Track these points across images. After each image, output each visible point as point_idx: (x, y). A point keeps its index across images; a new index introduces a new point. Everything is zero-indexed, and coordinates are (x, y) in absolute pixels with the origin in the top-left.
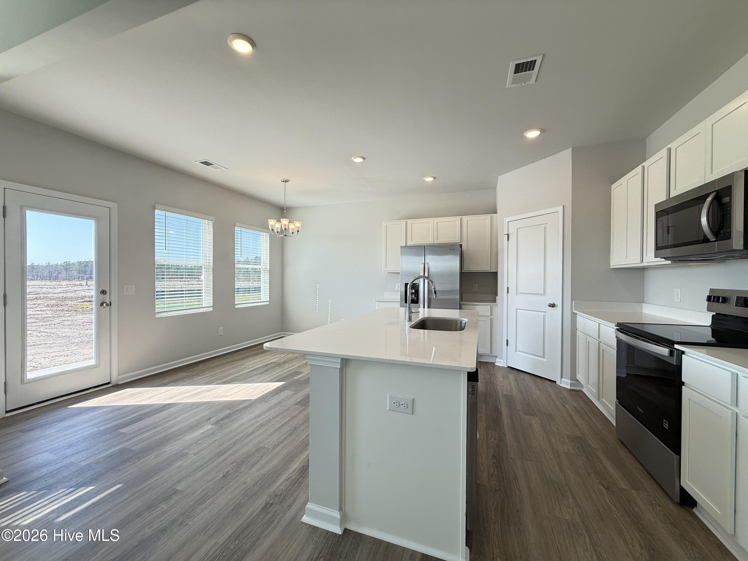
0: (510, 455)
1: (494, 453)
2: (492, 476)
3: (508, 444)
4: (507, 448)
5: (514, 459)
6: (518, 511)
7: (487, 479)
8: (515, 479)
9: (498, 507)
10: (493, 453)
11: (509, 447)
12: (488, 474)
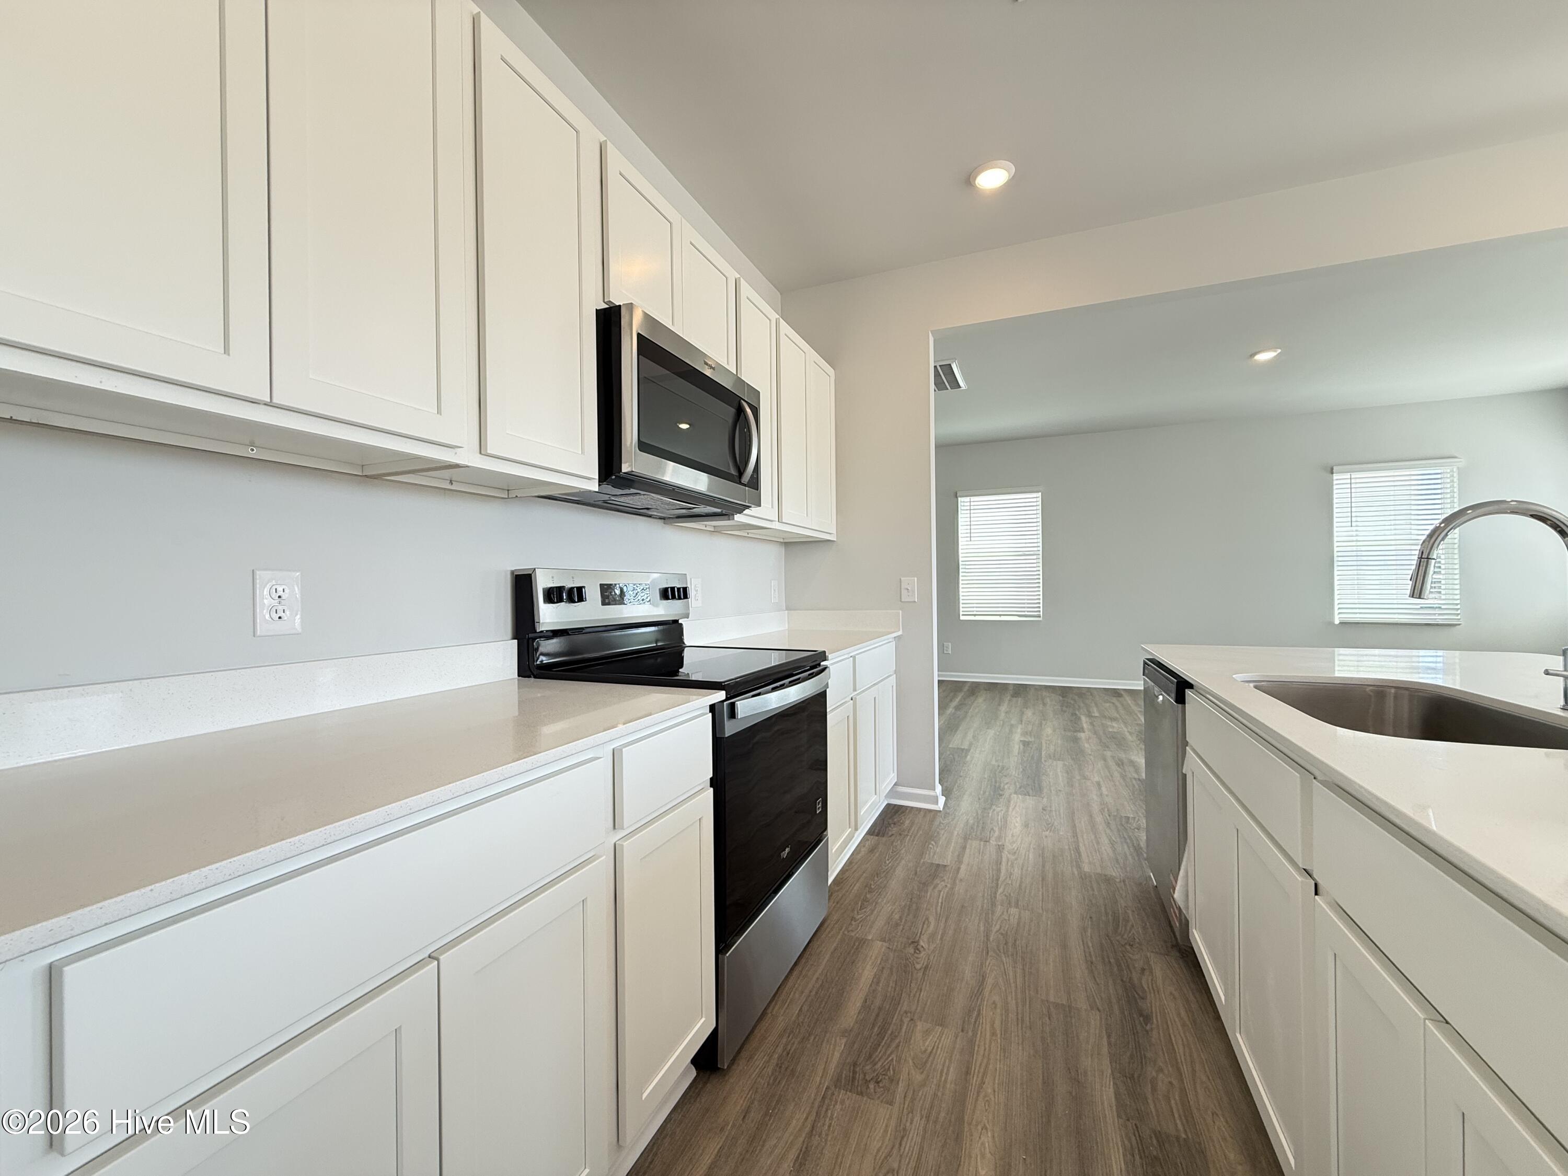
0: (1101, 1018)
1: (1148, 1028)
2: (1143, 970)
3: (1106, 1062)
4: (1109, 1044)
5: (1092, 1008)
6: (1091, 918)
7: (1152, 963)
8: (1092, 963)
9: (1124, 923)
10: (1152, 1029)
11: (1105, 1050)
12: (1151, 972)
